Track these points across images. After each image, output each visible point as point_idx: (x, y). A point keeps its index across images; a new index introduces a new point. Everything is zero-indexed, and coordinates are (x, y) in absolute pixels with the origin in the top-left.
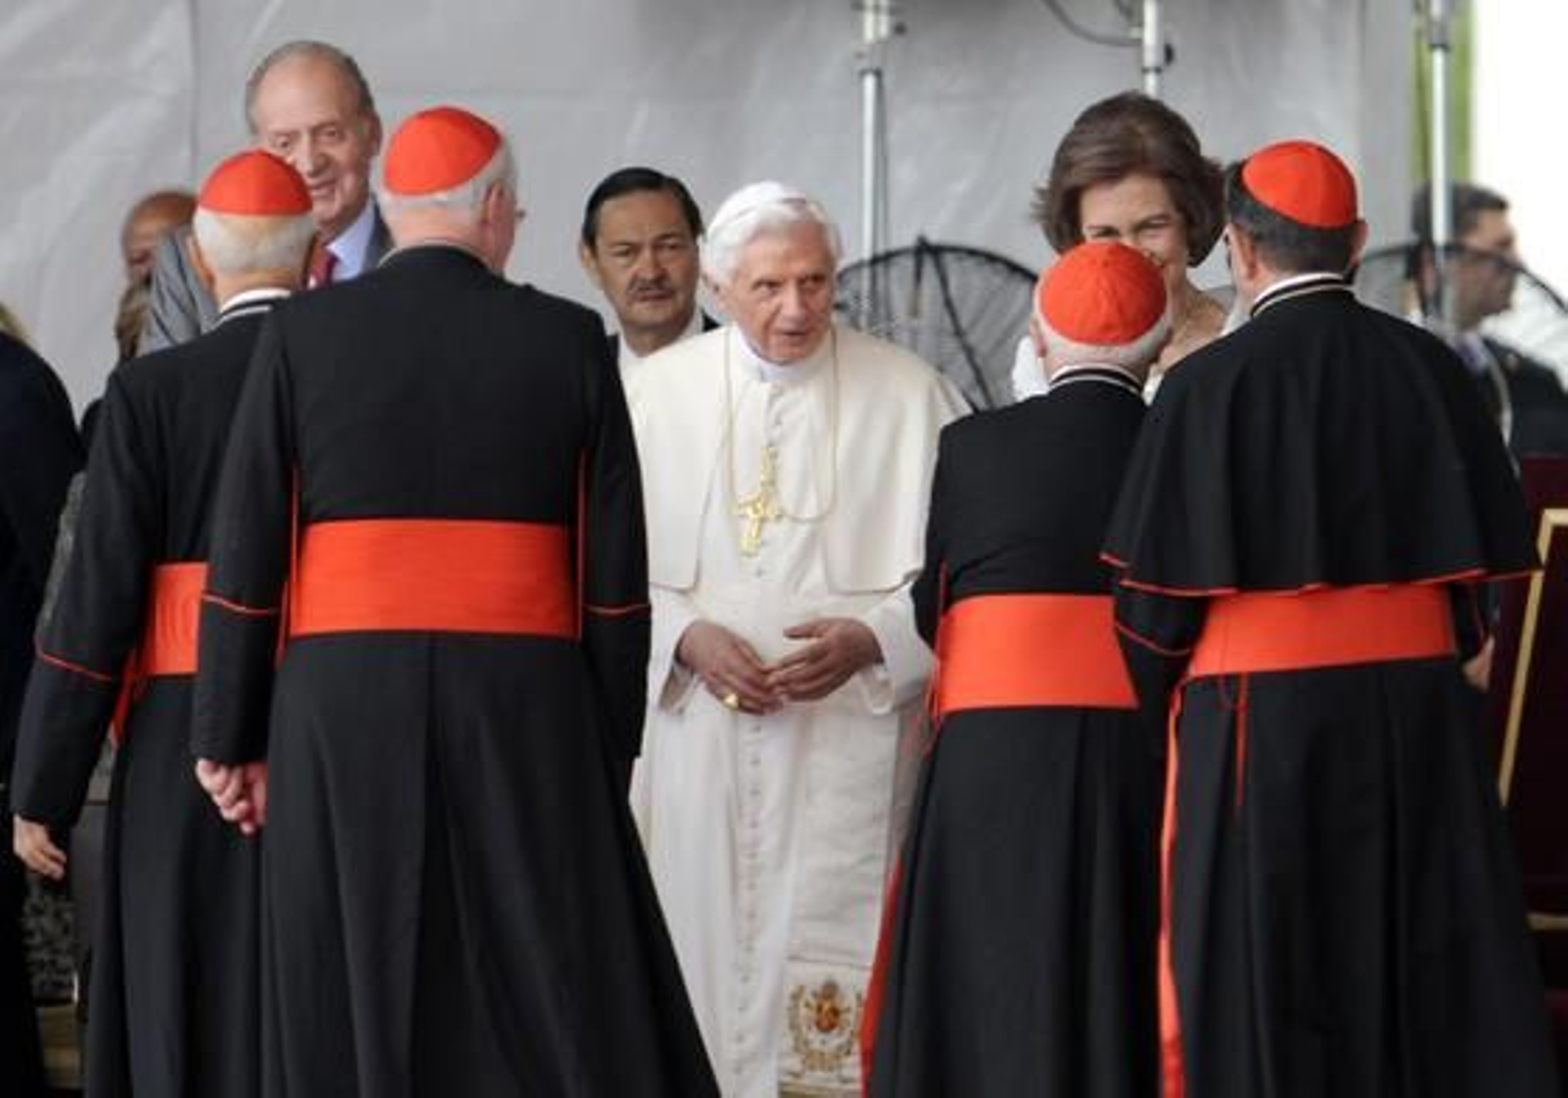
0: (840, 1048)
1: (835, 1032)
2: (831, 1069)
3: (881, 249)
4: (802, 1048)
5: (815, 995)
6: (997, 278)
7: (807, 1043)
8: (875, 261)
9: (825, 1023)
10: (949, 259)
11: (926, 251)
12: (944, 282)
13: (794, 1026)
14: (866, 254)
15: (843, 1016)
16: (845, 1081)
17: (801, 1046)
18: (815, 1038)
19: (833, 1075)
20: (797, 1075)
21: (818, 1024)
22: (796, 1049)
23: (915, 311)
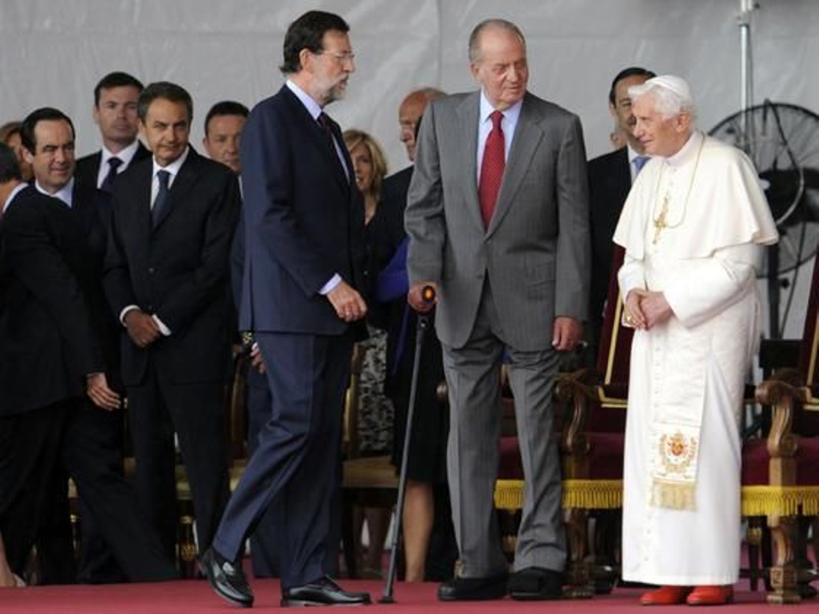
0: (684, 462)
1: (681, 456)
2: (680, 472)
3: (750, 106)
4: (667, 463)
5: (672, 439)
6: (800, 118)
7: (668, 460)
8: (747, 110)
9: (676, 451)
10: (780, 110)
11: (769, 106)
12: (778, 120)
13: (662, 453)
14: (744, 107)
15: (685, 449)
16: (686, 477)
17: (665, 461)
18: (672, 458)
19: (681, 475)
20: (664, 475)
21: (674, 452)
22: (664, 463)
23: (764, 133)
